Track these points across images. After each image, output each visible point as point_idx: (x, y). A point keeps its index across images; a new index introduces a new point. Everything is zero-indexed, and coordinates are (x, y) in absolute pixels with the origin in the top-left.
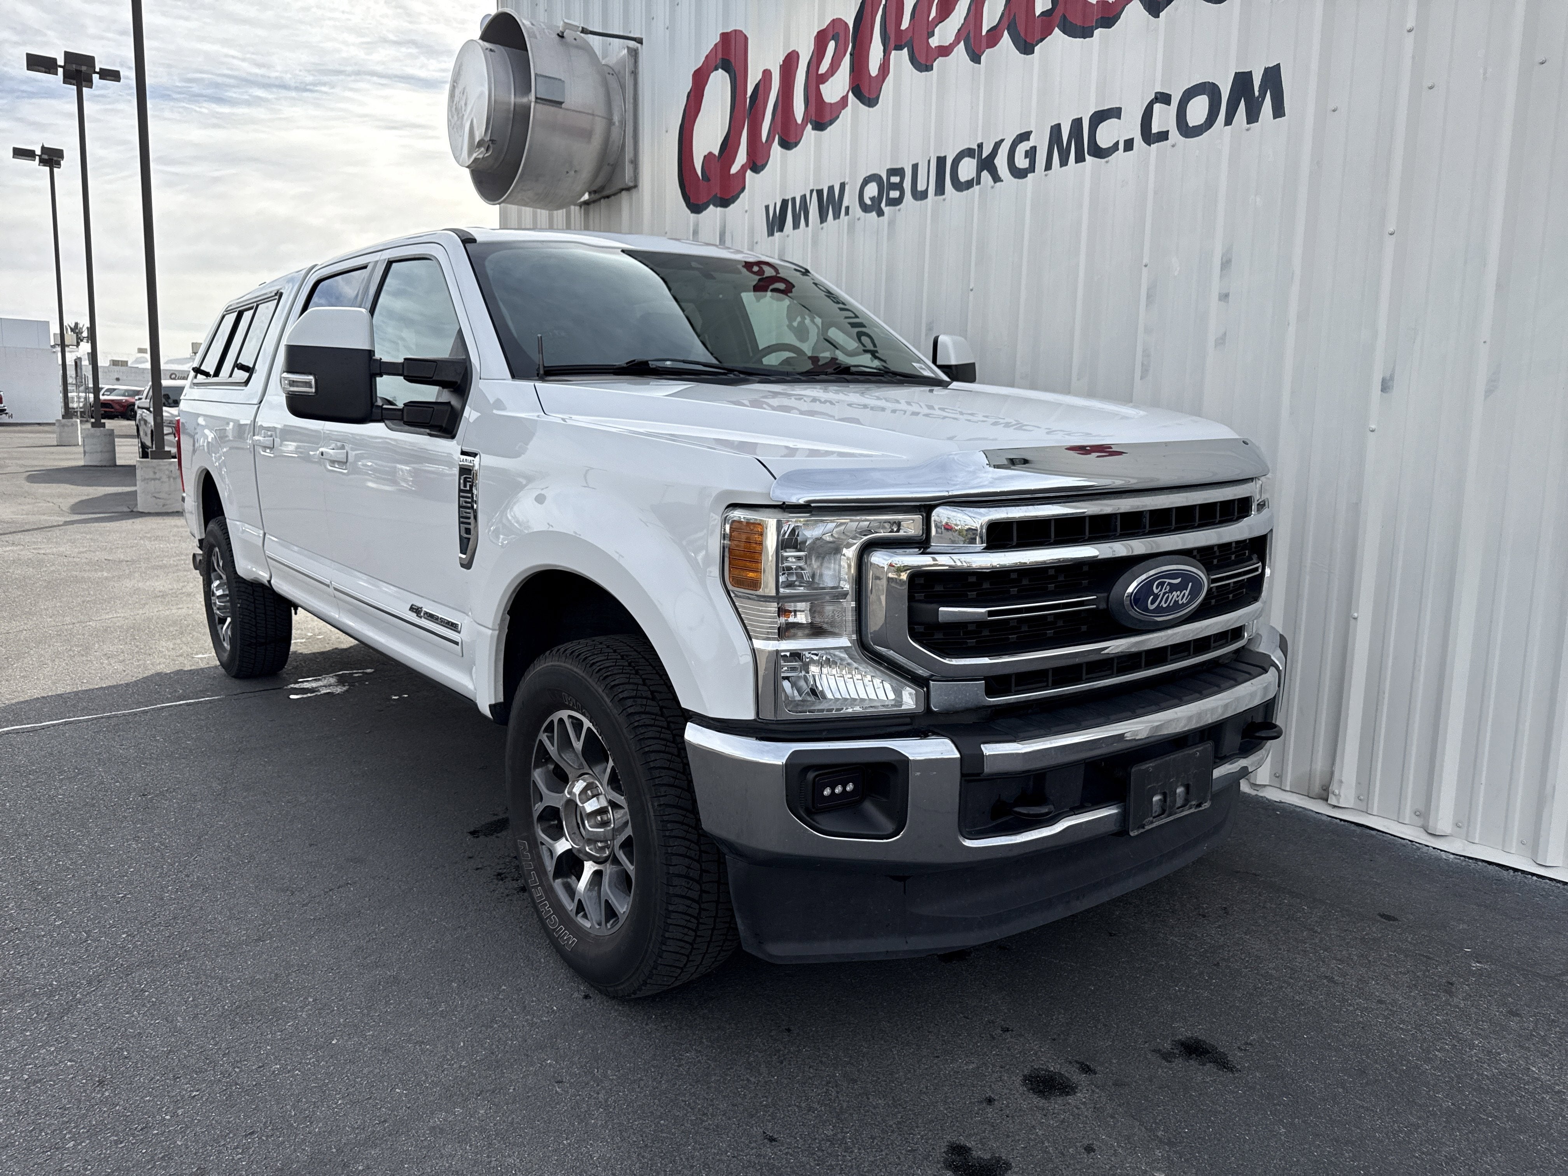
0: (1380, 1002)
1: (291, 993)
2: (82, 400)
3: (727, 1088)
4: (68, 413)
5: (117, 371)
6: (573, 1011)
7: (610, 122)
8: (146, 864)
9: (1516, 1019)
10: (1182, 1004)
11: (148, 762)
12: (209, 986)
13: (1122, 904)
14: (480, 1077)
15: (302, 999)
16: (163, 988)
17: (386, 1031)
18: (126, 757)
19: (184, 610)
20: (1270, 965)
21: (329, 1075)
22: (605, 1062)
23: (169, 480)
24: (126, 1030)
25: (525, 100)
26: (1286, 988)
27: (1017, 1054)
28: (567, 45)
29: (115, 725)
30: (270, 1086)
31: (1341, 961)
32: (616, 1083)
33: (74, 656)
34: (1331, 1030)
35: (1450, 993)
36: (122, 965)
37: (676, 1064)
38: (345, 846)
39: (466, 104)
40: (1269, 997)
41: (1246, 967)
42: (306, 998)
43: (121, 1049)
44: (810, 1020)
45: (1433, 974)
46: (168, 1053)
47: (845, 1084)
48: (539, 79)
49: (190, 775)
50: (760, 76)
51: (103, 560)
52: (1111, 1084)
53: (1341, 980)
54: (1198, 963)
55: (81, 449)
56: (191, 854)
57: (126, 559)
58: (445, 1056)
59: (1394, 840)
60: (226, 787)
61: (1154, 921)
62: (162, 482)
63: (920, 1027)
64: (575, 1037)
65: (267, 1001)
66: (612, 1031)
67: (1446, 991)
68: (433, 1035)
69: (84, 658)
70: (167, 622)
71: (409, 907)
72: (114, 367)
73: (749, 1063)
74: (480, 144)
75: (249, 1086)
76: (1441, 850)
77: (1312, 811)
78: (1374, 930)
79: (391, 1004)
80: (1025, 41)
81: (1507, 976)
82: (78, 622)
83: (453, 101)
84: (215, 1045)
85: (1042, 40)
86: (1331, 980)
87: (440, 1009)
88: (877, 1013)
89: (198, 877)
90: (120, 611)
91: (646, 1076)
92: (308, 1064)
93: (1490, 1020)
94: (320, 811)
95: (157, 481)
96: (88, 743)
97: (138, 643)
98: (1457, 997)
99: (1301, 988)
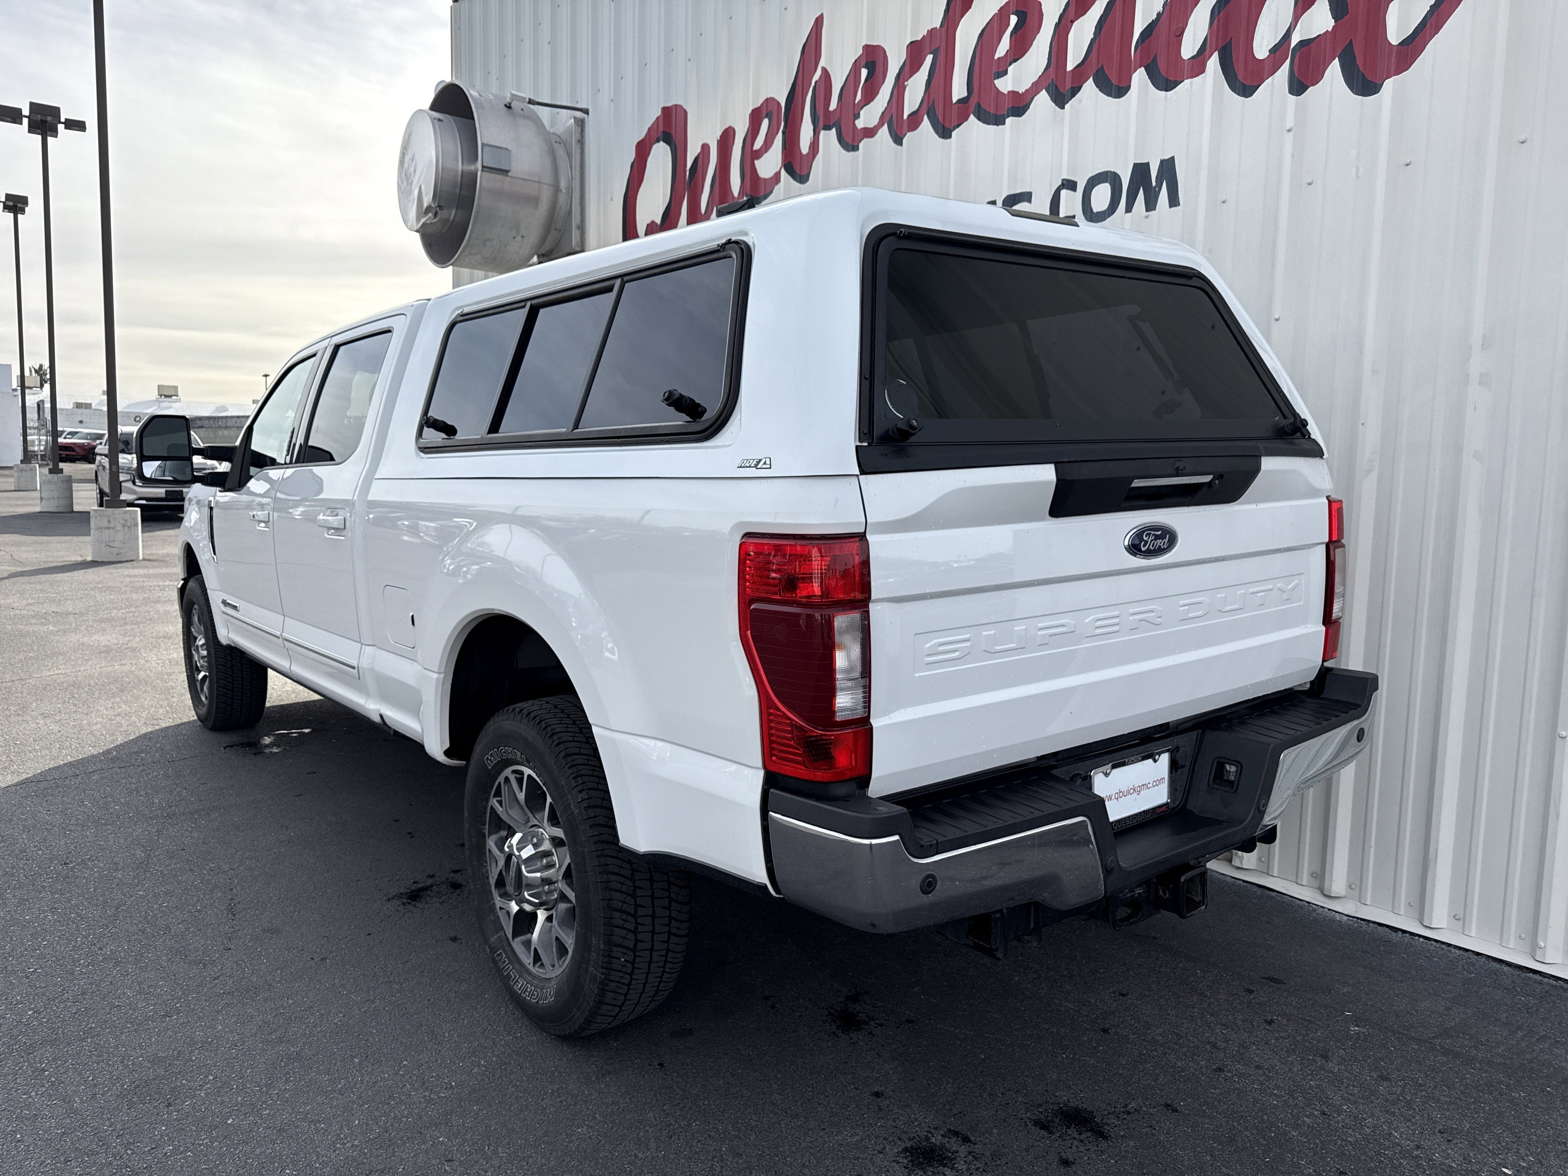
0: (1258, 1067)
1: (191, 1071)
2: (44, 443)
3: (614, 1164)
4: (28, 457)
5: (81, 414)
6: (471, 1087)
7: (557, 189)
8: (59, 937)
9: (1386, 1084)
10: (1068, 1072)
11: (73, 828)
12: (110, 1065)
13: (1022, 970)
14: (371, 1157)
15: (202, 1077)
16: (63, 1068)
17: (283, 1110)
18: (51, 824)
19: (127, 667)
20: (1158, 1031)
21: (221, 1156)
22: (497, 1138)
23: (124, 529)
24: (22, 1111)
25: (472, 168)
26: (1170, 1054)
27: (901, 1125)
28: (514, 115)
29: (44, 790)
30: (160, 1169)
31: (1226, 1026)
32: (505, 1161)
33: (9, 716)
34: (1207, 1096)
35: (1325, 1057)
36: (25, 1043)
37: (567, 1140)
38: (263, 916)
39: (415, 171)
40: (1152, 1064)
41: (1134, 1034)
42: (206, 1076)
43: (15, 1132)
44: (703, 1094)
45: (1312, 1038)
46: (62, 1136)
47: (730, 1159)
48: (486, 149)
49: (114, 842)
50: (699, 150)
51: (51, 613)
52: (988, 1154)
53: (1224, 1045)
54: (1088, 1030)
55: (37, 494)
56: (107, 926)
57: (74, 611)
58: (339, 1135)
59: (1292, 901)
60: (149, 855)
61: (1051, 986)
62: (117, 531)
63: (810, 1100)
64: (470, 1113)
65: (167, 1080)
66: (507, 1107)
67: (1322, 1056)
68: (329, 1113)
69: (20, 718)
70: (108, 678)
71: (320, 980)
72: (78, 409)
73: (638, 1138)
74: (428, 209)
75: (139, 1168)
76: (1336, 912)
77: (1217, 872)
78: (1262, 994)
79: (291, 1081)
80: (944, 126)
81: (1383, 1040)
82: (18, 680)
83: (403, 167)
84: (110, 1126)
85: (958, 126)
86: (1214, 1046)
87: (340, 1086)
88: (771, 1085)
89: (111, 950)
90: (61, 667)
91: (536, 1153)
92: (200, 1145)
93: (1361, 1085)
94: (241, 879)
95: (111, 530)
96: (14, 808)
97: (77, 702)
98: (1332, 1062)
99: (1184, 1054)
